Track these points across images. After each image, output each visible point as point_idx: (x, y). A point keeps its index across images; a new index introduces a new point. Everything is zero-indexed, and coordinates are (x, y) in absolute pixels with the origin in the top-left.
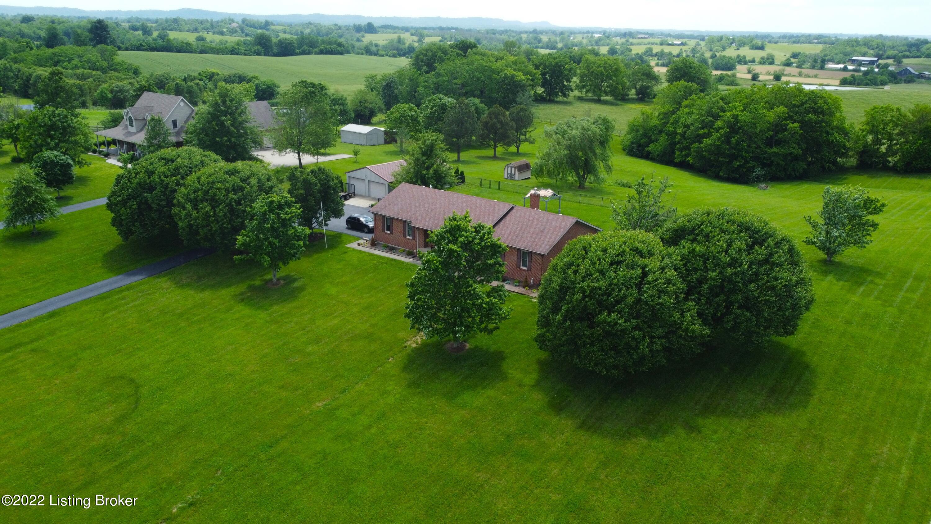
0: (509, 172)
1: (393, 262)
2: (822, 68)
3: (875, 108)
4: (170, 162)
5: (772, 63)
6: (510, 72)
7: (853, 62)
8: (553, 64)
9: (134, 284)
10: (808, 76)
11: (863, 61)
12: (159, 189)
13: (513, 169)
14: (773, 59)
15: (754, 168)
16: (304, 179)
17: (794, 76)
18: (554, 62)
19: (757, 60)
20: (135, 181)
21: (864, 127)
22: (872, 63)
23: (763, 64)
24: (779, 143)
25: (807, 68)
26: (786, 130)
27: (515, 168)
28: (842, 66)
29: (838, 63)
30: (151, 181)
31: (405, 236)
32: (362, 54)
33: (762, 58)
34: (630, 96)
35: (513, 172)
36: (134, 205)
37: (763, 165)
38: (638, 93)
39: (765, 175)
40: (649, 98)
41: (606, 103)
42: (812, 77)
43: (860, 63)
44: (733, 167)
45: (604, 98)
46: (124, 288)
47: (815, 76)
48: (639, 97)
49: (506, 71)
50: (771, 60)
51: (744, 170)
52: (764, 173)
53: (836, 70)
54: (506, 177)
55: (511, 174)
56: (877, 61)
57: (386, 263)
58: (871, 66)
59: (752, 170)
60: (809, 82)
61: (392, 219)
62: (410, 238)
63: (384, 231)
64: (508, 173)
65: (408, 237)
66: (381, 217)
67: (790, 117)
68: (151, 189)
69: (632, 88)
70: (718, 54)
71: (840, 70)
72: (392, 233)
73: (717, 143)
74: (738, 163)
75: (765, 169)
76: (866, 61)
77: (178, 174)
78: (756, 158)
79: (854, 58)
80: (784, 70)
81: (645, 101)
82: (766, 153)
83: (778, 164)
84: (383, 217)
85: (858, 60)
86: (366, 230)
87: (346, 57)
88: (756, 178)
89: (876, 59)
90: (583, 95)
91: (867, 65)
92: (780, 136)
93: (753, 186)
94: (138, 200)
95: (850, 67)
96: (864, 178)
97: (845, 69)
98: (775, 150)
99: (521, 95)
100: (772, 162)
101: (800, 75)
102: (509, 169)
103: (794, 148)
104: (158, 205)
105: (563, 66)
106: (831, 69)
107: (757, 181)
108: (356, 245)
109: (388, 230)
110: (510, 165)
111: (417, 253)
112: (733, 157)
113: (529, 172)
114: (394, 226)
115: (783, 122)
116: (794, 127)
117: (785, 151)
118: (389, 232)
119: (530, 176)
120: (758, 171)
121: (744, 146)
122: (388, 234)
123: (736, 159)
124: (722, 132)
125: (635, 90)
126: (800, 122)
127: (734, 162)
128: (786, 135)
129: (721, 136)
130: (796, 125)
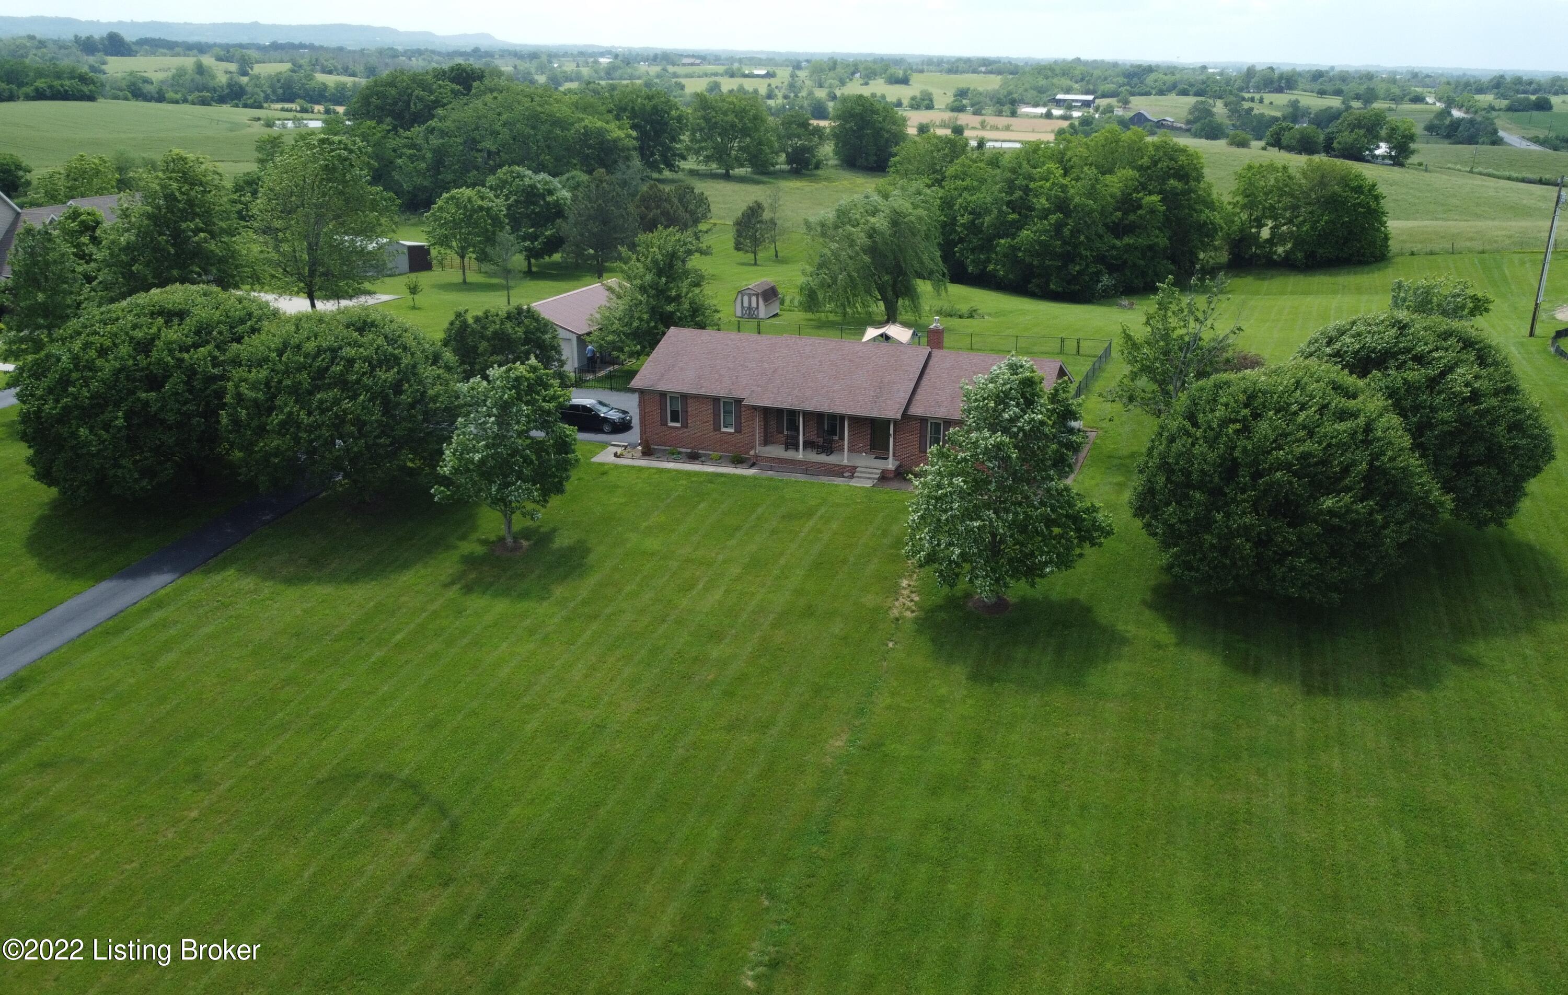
0: (746, 304)
1: (723, 479)
2: (1014, 114)
3: (1250, 167)
4: (176, 320)
5: (930, 107)
6: (593, 122)
7: (1059, 103)
8: (648, 108)
9: (163, 592)
10: (995, 128)
11: (1073, 101)
12: (178, 377)
13: (754, 299)
14: (931, 100)
15: (1099, 273)
16: (495, 333)
17: (974, 128)
18: (649, 105)
19: (905, 102)
20: (107, 367)
21: (1239, 198)
22: (1087, 104)
23: (917, 109)
24: (1129, 229)
25: (990, 115)
26: (1140, 207)
27: (757, 295)
28: (1043, 110)
29: (1036, 105)
30: (150, 364)
31: (717, 428)
32: (126, 99)
33: (913, 98)
34: (778, 167)
35: (754, 305)
36: (117, 418)
37: (1112, 269)
38: (790, 161)
39: (1114, 285)
40: (808, 170)
41: (742, 180)
42: (1002, 130)
43: (1069, 105)
44: (1070, 274)
45: (738, 171)
46: (144, 604)
47: (1007, 128)
48: (792, 167)
49: (586, 122)
50: (926, 102)
51: (1087, 278)
52: (1113, 282)
53: (1035, 116)
54: (739, 314)
55: (750, 308)
56: (1093, 101)
57: (711, 482)
58: (1086, 109)
59: (1095, 278)
60: (996, 138)
61: (685, 397)
62: (731, 430)
63: (664, 423)
64: (743, 307)
65: (724, 430)
66: (658, 397)
67: (1144, 187)
68: (154, 382)
69: (781, 151)
70: (838, 93)
71: (1041, 116)
72: (685, 426)
73: (1043, 238)
74: (1077, 268)
75: (1115, 275)
76: (1077, 101)
77: (208, 342)
78: (1101, 259)
79: (1059, 97)
80: (956, 119)
81: (805, 175)
82: (1114, 247)
83: (1135, 265)
84: (663, 395)
85: (1065, 101)
86: (607, 428)
87: (101, 105)
88: (1103, 291)
89: (1090, 98)
90: (702, 167)
91: (1079, 107)
92: (1132, 217)
93: (1102, 304)
94: (124, 407)
95: (1057, 112)
96: (1247, 282)
97: (1049, 115)
98: (1128, 240)
99: (623, 167)
100: (1125, 262)
101: (983, 126)
102: (746, 299)
103: (1157, 237)
104: (179, 412)
105: (666, 112)
106: (1027, 116)
107: (1103, 297)
108: (612, 459)
109: (675, 418)
110: (747, 292)
111: (756, 456)
112: (1068, 258)
113: (777, 303)
114: (689, 411)
115: (1134, 195)
116: (1153, 202)
117: (1142, 241)
118: (678, 425)
119: (778, 311)
120: (1106, 280)
121: (1082, 238)
122: (676, 428)
123: (1073, 261)
124: (1053, 218)
125: (784, 155)
126: (1160, 193)
127: (1070, 267)
128: (1141, 217)
129: (1050, 224)
130: (1155, 198)
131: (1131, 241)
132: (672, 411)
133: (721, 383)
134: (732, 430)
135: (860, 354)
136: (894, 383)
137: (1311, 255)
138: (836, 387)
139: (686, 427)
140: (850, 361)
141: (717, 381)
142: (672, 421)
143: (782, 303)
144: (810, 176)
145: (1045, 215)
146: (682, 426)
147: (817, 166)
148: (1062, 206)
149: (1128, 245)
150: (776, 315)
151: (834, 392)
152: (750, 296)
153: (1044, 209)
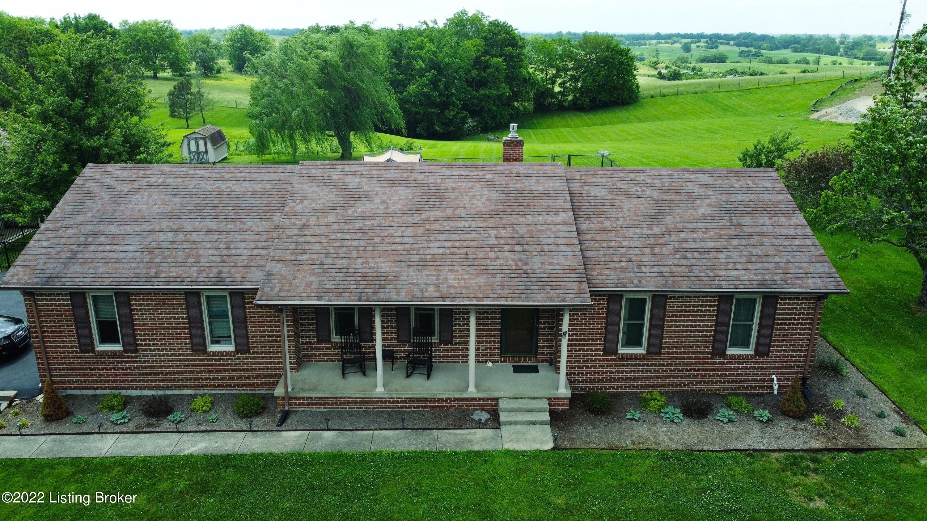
0: (193, 149)
13: (201, 143)
15: (465, 117)
24: (484, 83)
26: (489, 67)
27: (205, 139)
31: (198, 347)
34: (191, 72)
35: (202, 149)
37: (473, 114)
39: (476, 126)
40: (213, 74)
44: (447, 118)
45: (163, 75)
51: (458, 121)
52: (475, 124)
55: (198, 152)
59: (463, 121)
61: (123, 295)
62: (227, 347)
63: (86, 347)
65: (213, 348)
67: (489, 52)
69: (192, 61)
72: (132, 348)
73: (425, 90)
74: (452, 113)
75: (476, 119)
78: (466, 106)
81: (211, 77)
82: (474, 97)
83: (489, 110)
84: (77, 295)
88: (469, 131)
92: (484, 74)
98: (483, 92)
102: (193, 143)
109: (108, 336)
110: (193, 136)
111: (288, 398)
112: (444, 106)
113: (225, 147)
114: (138, 322)
115: (483, 58)
116: (498, 63)
117: (494, 92)
118: (118, 348)
119: (226, 155)
120: (470, 123)
121: (453, 90)
122: (114, 354)
123: (447, 108)
124: (429, 75)
125: (195, 63)
126: (501, 56)
127: (447, 112)
128: (490, 74)
129: (427, 80)
130: (500, 60)
131: (487, 92)
132: (100, 324)
133: (197, 260)
134: (231, 348)
135: (449, 183)
136: (542, 230)
137: (593, 100)
138: (435, 249)
139: (135, 351)
140: (437, 197)
141: (188, 256)
142: (104, 340)
143: (229, 148)
144: (215, 77)
145: (422, 73)
146: (125, 351)
147: (219, 72)
148: (434, 65)
149: (484, 95)
150: (225, 159)
151: (433, 259)
152: (197, 140)
153: (421, 68)
